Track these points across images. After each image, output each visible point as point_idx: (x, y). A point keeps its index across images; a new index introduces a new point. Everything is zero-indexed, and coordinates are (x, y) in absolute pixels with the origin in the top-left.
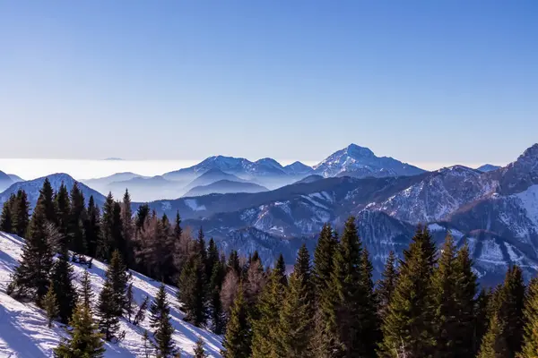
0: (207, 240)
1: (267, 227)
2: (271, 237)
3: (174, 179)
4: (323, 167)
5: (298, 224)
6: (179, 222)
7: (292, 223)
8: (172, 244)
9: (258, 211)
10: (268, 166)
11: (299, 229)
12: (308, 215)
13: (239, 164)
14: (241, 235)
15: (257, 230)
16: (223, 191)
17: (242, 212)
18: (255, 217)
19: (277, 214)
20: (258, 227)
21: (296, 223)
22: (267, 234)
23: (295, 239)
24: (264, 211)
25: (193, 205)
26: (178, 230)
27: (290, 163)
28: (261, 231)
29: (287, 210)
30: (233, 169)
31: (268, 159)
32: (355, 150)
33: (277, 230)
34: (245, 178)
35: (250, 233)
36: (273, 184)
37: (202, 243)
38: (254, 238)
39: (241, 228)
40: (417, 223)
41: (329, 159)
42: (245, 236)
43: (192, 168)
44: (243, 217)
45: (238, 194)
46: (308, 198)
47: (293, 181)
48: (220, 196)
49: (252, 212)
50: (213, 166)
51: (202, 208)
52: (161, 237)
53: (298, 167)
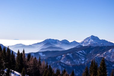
0: (49, 65)
1: (65, 62)
2: (66, 65)
4: (83, 42)
5: (75, 61)
6: (40, 59)
7: (72, 60)
8: (39, 66)
9: (62, 57)
10: (65, 42)
11: (75, 62)
12: (78, 58)
13: (56, 41)
14: (56, 64)
15: (61, 63)
16: (51, 50)
17: (57, 57)
19: (68, 58)
20: (62, 62)
21: (74, 60)
22: (65, 64)
23: (73, 65)
24: (63, 57)
25: (41, 54)
26: (40, 62)
27: (72, 41)
28: (62, 63)
29: (71, 56)
30: (54, 43)
31: (65, 40)
32: (93, 37)
33: (68, 63)
34: (58, 46)
35: (59, 64)
36: (67, 48)
37: (47, 66)
38: (61, 65)
39: (56, 62)
40: (113, 61)
41: (85, 40)
42: (58, 64)
43: (41, 42)
44: (57, 58)
45: (56, 51)
46: (78, 52)
47: (73, 47)
48: (50, 52)
49: (60, 57)
50: (48, 42)
51: (44, 55)
52: (35, 64)
53: (75, 42)
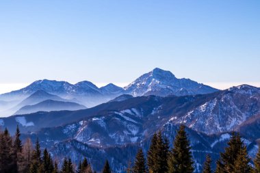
0: (42, 149)
1: (86, 139)
2: (89, 147)
3: (6, 99)
4: (132, 87)
5: (112, 136)
6: (18, 135)
7: (106, 135)
8: (15, 154)
9: (78, 126)
10: (86, 88)
11: (114, 140)
12: (120, 128)
13: (61, 86)
14: (64, 146)
15: (78, 142)
16: (48, 110)
17: (65, 127)
18: (76, 131)
19: (94, 128)
20: (78, 139)
21: (110, 135)
22: (86, 145)
23: (110, 148)
24: (82, 126)
25: (22, 121)
26: (18, 142)
27: (104, 85)
28: (80, 143)
29: (103, 125)
30: (57, 91)
31: (86, 82)
32: (158, 73)
33: (95, 141)
34: (66, 97)
35: (72, 145)
36: (90, 103)
37: (38, 153)
38: (75, 148)
39: (64, 140)
40: (211, 133)
41: (137, 81)
42: (68, 147)
43: (21, 90)
44: (66, 131)
45: (61, 111)
46: (120, 114)
47: (107, 100)
48: (46, 113)
49: (73, 126)
50: (40, 89)
51: (31, 124)
52: (5, 148)
53: (111, 88)
